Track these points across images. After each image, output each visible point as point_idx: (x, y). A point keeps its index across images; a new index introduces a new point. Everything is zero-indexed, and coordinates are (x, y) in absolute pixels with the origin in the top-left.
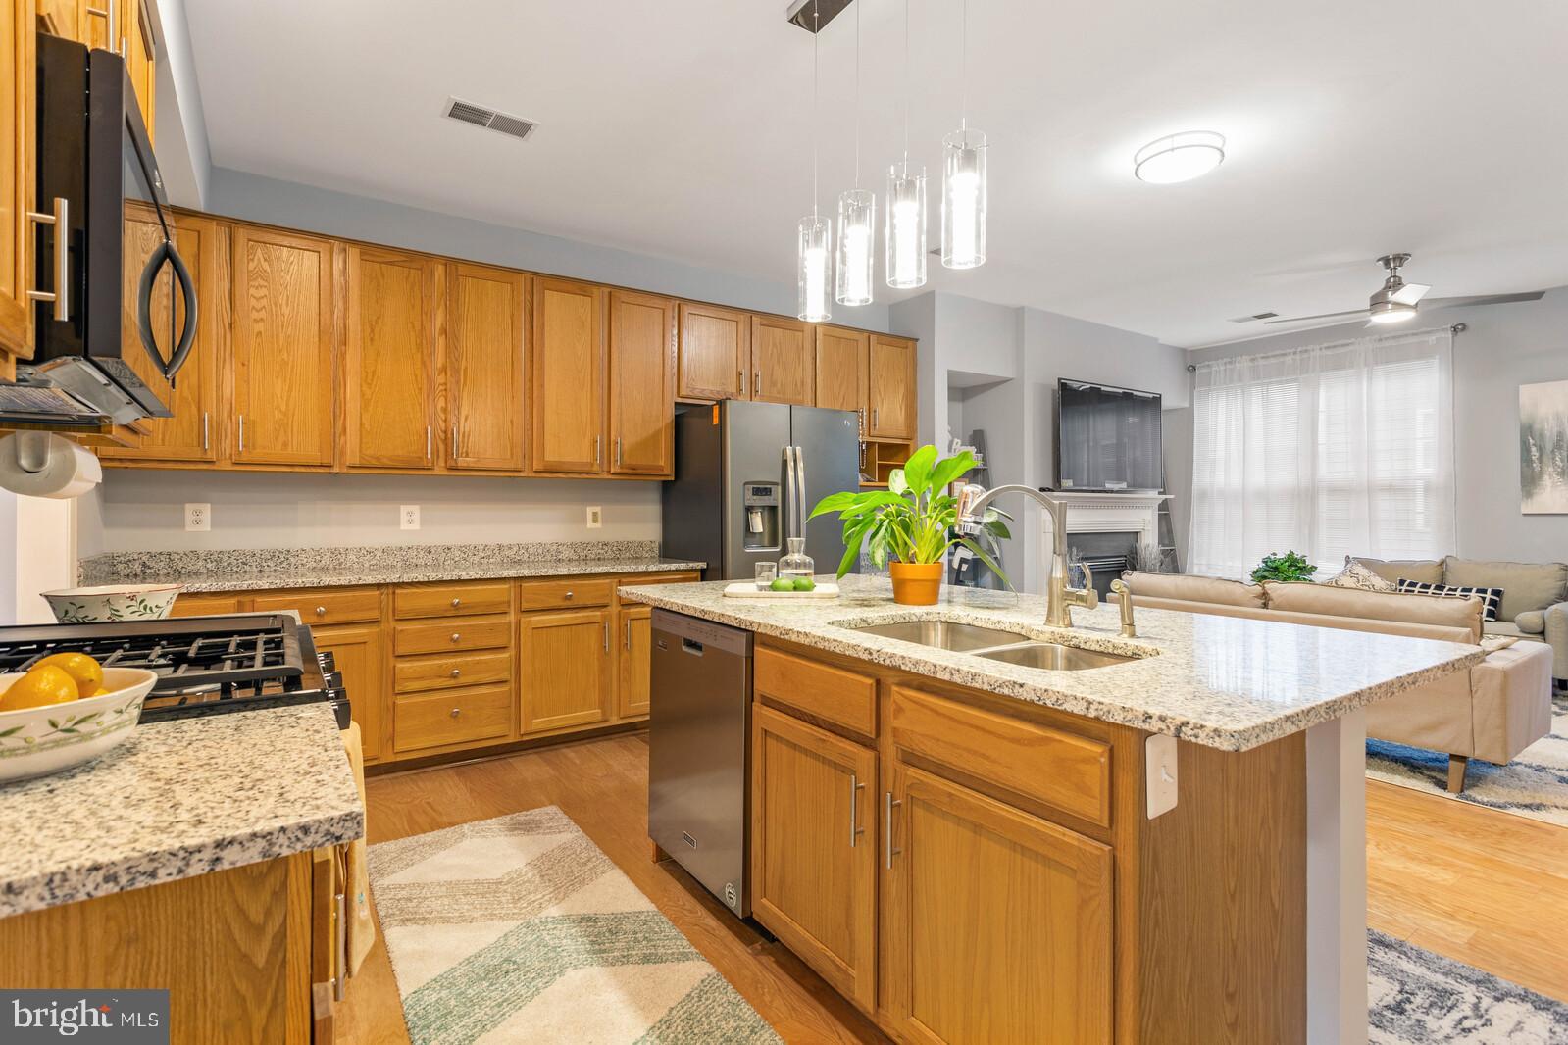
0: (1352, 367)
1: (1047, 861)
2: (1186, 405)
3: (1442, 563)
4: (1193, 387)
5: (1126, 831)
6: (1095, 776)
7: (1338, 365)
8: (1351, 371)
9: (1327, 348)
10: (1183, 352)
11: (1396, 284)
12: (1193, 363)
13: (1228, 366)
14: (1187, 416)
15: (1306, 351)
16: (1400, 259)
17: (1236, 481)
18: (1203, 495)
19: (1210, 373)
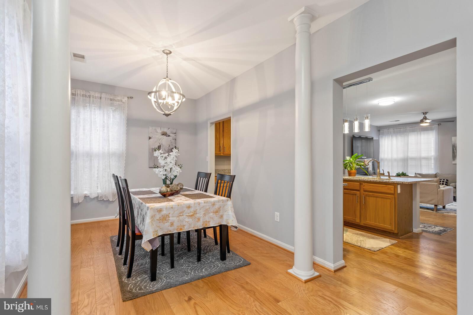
0: (416, 132)
1: (387, 198)
2: (378, 139)
3: (436, 174)
4: (379, 135)
5: (396, 195)
6: (393, 189)
7: (413, 131)
8: (416, 133)
9: (410, 127)
10: (377, 127)
11: (425, 118)
12: (380, 130)
13: (388, 130)
14: (378, 141)
15: (406, 128)
16: (426, 113)
17: (390, 157)
18: (382, 159)
19: (384, 132)
